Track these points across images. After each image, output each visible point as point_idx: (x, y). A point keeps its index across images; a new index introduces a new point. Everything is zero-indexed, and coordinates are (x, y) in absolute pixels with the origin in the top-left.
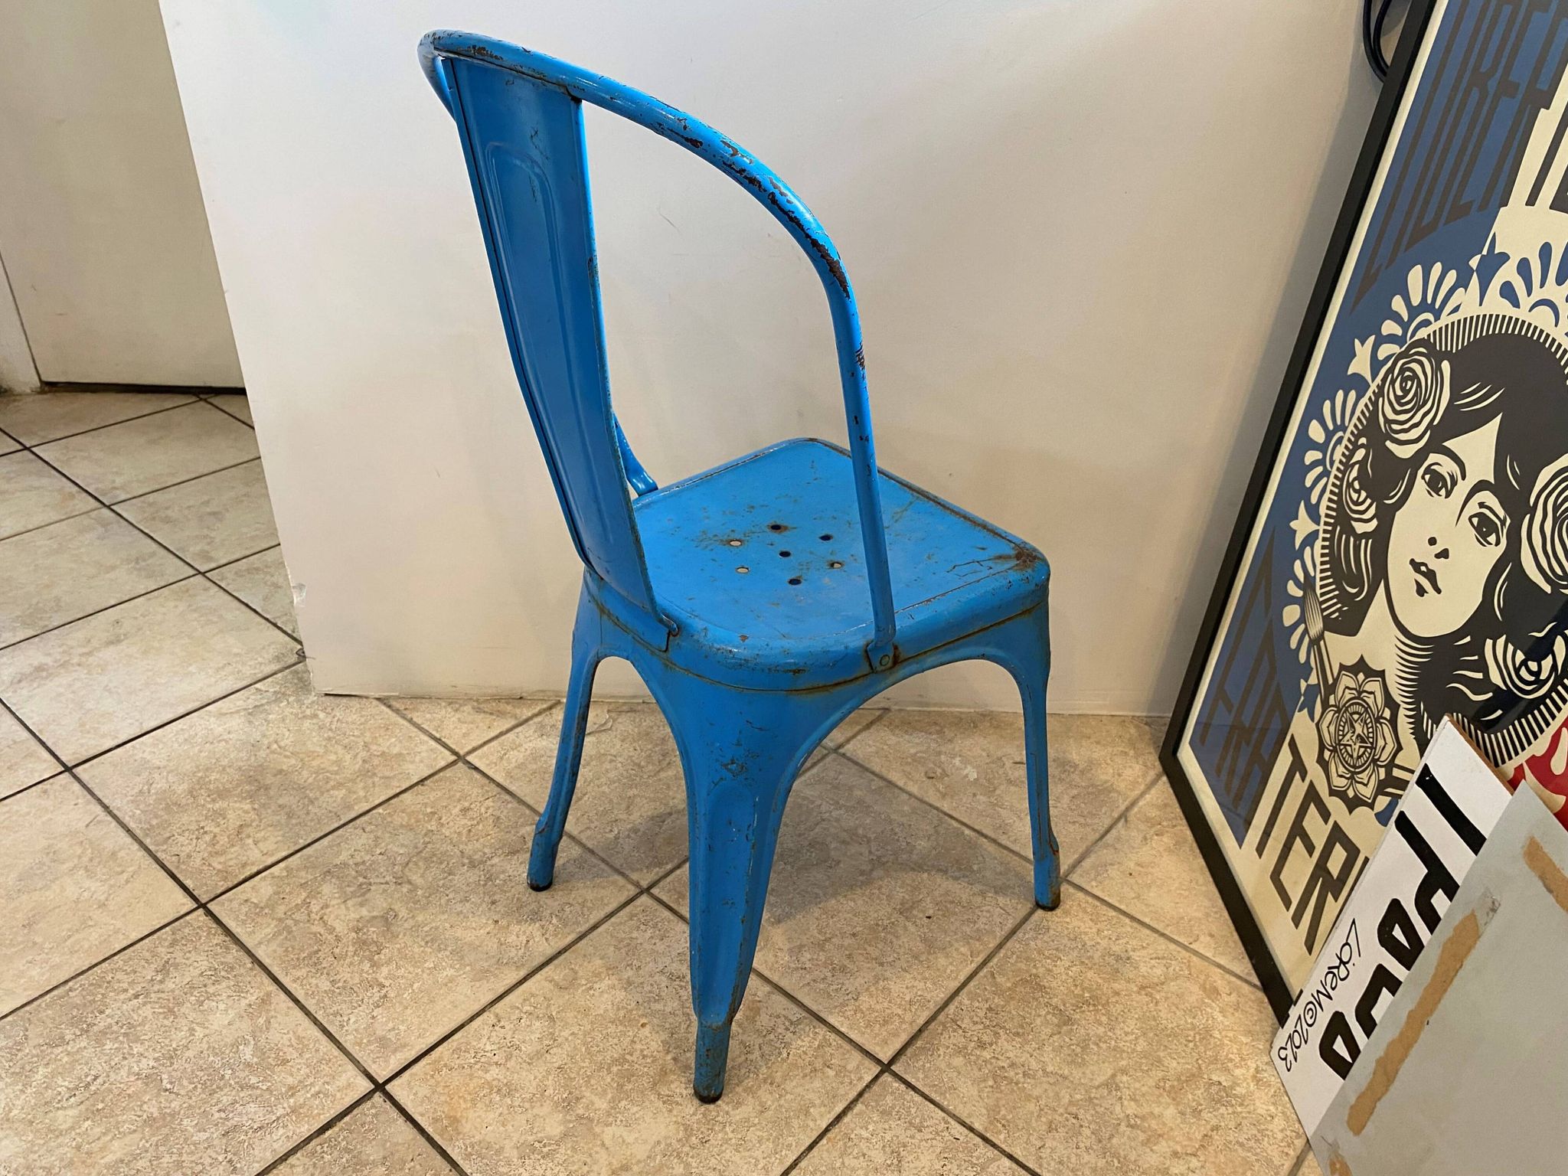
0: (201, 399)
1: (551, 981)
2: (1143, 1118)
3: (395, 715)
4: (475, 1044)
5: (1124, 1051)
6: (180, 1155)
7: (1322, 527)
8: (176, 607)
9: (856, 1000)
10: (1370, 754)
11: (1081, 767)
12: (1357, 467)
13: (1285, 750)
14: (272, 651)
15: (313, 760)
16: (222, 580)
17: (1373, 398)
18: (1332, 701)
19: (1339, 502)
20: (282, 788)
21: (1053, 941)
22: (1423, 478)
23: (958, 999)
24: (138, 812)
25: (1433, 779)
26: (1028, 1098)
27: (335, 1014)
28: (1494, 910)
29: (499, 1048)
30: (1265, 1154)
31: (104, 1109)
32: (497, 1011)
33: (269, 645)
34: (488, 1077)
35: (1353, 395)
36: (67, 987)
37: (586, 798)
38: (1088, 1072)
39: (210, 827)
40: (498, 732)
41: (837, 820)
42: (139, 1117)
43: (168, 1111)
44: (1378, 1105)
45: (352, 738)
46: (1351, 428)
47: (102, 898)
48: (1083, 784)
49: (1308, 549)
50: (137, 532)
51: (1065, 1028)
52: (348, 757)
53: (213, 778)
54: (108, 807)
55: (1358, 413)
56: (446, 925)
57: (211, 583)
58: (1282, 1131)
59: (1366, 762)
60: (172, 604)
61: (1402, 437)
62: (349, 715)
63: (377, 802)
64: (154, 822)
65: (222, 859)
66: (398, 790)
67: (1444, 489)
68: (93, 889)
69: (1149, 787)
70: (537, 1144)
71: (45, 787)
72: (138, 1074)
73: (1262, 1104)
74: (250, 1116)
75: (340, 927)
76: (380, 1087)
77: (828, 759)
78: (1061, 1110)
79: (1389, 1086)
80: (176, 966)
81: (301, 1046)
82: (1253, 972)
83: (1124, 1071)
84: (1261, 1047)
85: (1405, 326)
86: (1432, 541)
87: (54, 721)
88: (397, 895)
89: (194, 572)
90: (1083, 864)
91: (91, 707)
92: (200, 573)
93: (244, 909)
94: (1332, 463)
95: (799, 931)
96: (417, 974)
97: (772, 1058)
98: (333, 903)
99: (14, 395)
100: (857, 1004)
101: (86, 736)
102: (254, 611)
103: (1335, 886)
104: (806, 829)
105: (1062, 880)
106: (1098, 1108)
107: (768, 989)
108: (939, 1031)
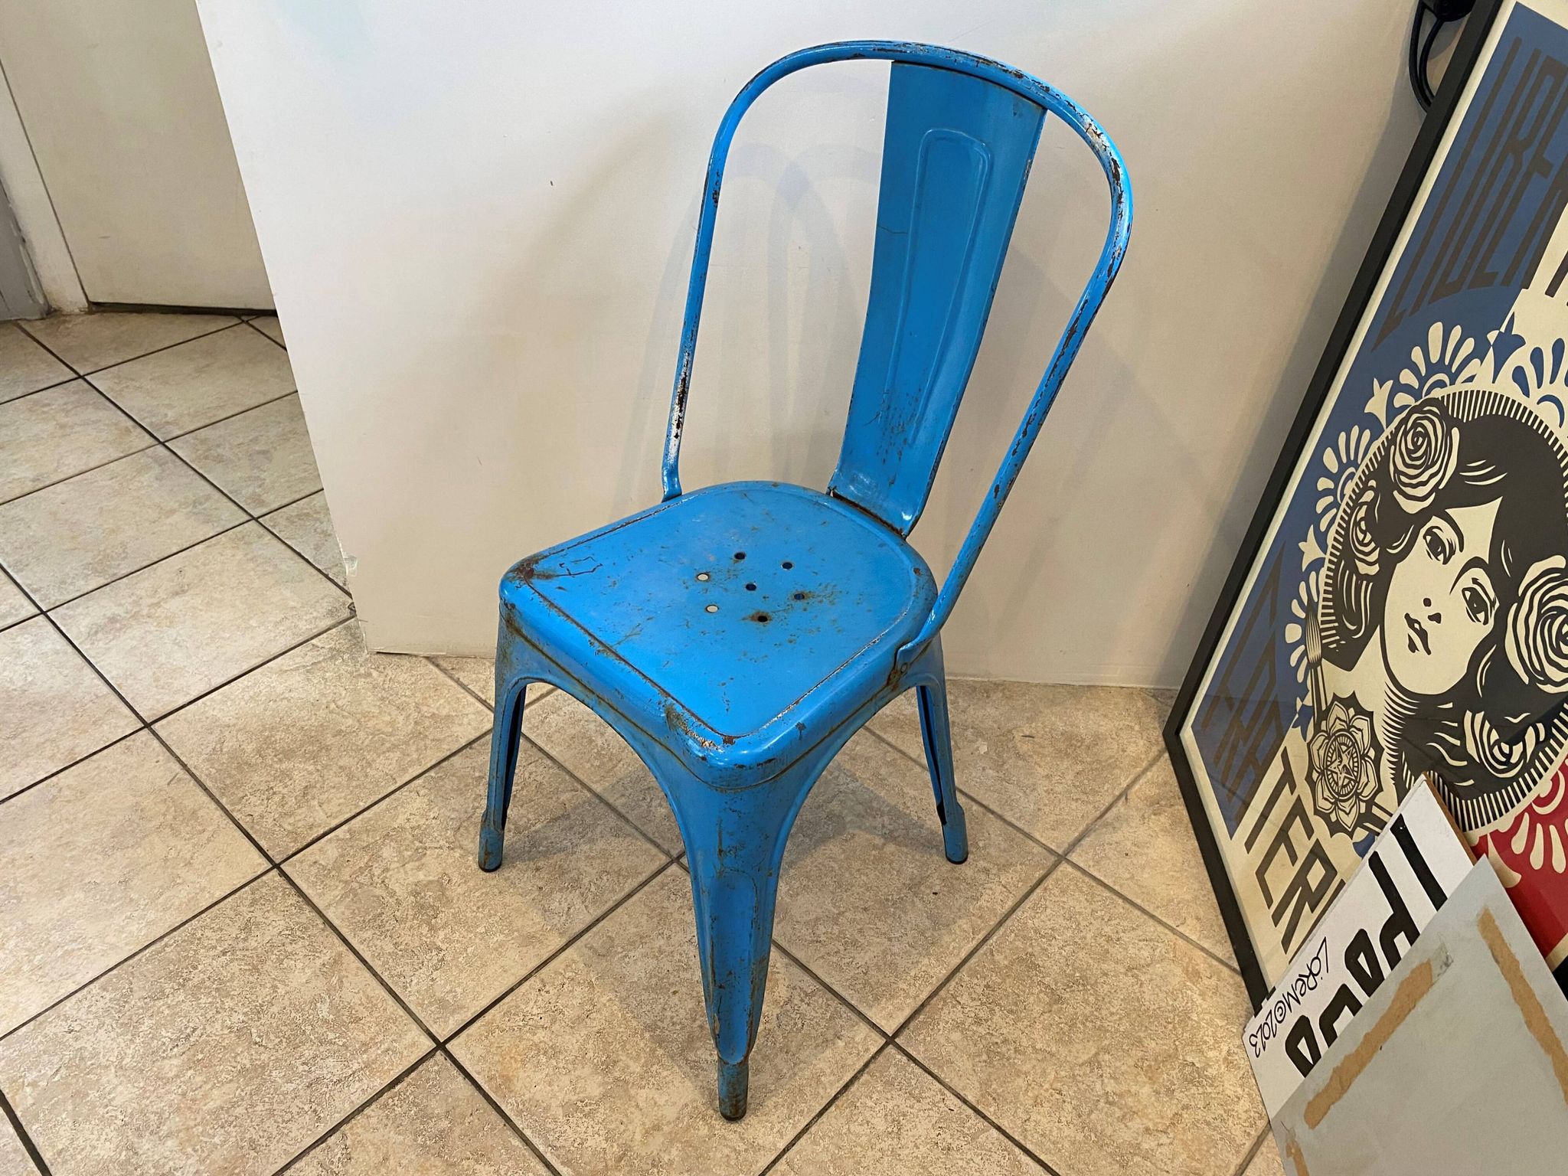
0: (243, 321)
1: (590, 948)
2: (1121, 1096)
3: (443, 675)
4: (523, 1007)
5: (1108, 1031)
6: (272, 1104)
7: (1328, 557)
8: (234, 556)
9: (865, 974)
10: (1354, 787)
11: (1087, 742)
12: (1365, 507)
13: (1277, 761)
14: (326, 605)
15: (369, 720)
16: (274, 526)
17: (1386, 444)
18: (1323, 727)
19: (1346, 537)
20: (342, 749)
21: (1049, 920)
22: (1425, 537)
23: (959, 975)
24: (213, 771)
25: (1406, 829)
27: (399, 976)
28: (1447, 965)
29: (545, 1012)
30: (1229, 1133)
31: (203, 1059)
32: (542, 976)
33: (322, 599)
34: (536, 1039)
36: (163, 943)
37: (620, 765)
38: (1074, 1050)
39: (279, 788)
40: (539, 694)
41: (853, 793)
42: (234, 1067)
43: (259, 1062)
44: (1332, 1106)
45: (404, 699)
46: (1363, 467)
47: (188, 856)
48: (1088, 759)
49: (1313, 574)
50: (194, 473)
51: (1055, 1006)
52: (401, 718)
53: (278, 737)
54: (186, 765)
55: (1370, 454)
57: (265, 530)
58: (1246, 1112)
59: (1349, 793)
60: (230, 552)
61: (1409, 490)
62: (401, 675)
63: (429, 765)
64: (228, 782)
65: (291, 820)
66: (448, 753)
67: (1442, 555)
68: (179, 847)
69: (1151, 765)
70: (579, 1104)
71: (128, 743)
72: (230, 1028)
73: (1231, 1085)
74: (329, 1070)
75: (400, 892)
76: (441, 1046)
78: (1047, 1086)
79: (1343, 1093)
80: (257, 924)
81: (370, 1005)
82: (1234, 956)
83: (1107, 1050)
84: (1235, 1031)
85: (1422, 381)
87: (131, 675)
88: (450, 861)
89: (249, 518)
90: (1082, 842)
91: (163, 661)
92: (253, 518)
93: (314, 870)
95: (815, 904)
96: (470, 938)
97: (788, 1028)
98: (393, 866)
99: (64, 315)
100: (866, 978)
101: (161, 691)
102: (307, 561)
103: (1312, 898)
104: (824, 801)
105: (1062, 858)
106: (1080, 1085)
107: (786, 960)
108: (940, 1006)
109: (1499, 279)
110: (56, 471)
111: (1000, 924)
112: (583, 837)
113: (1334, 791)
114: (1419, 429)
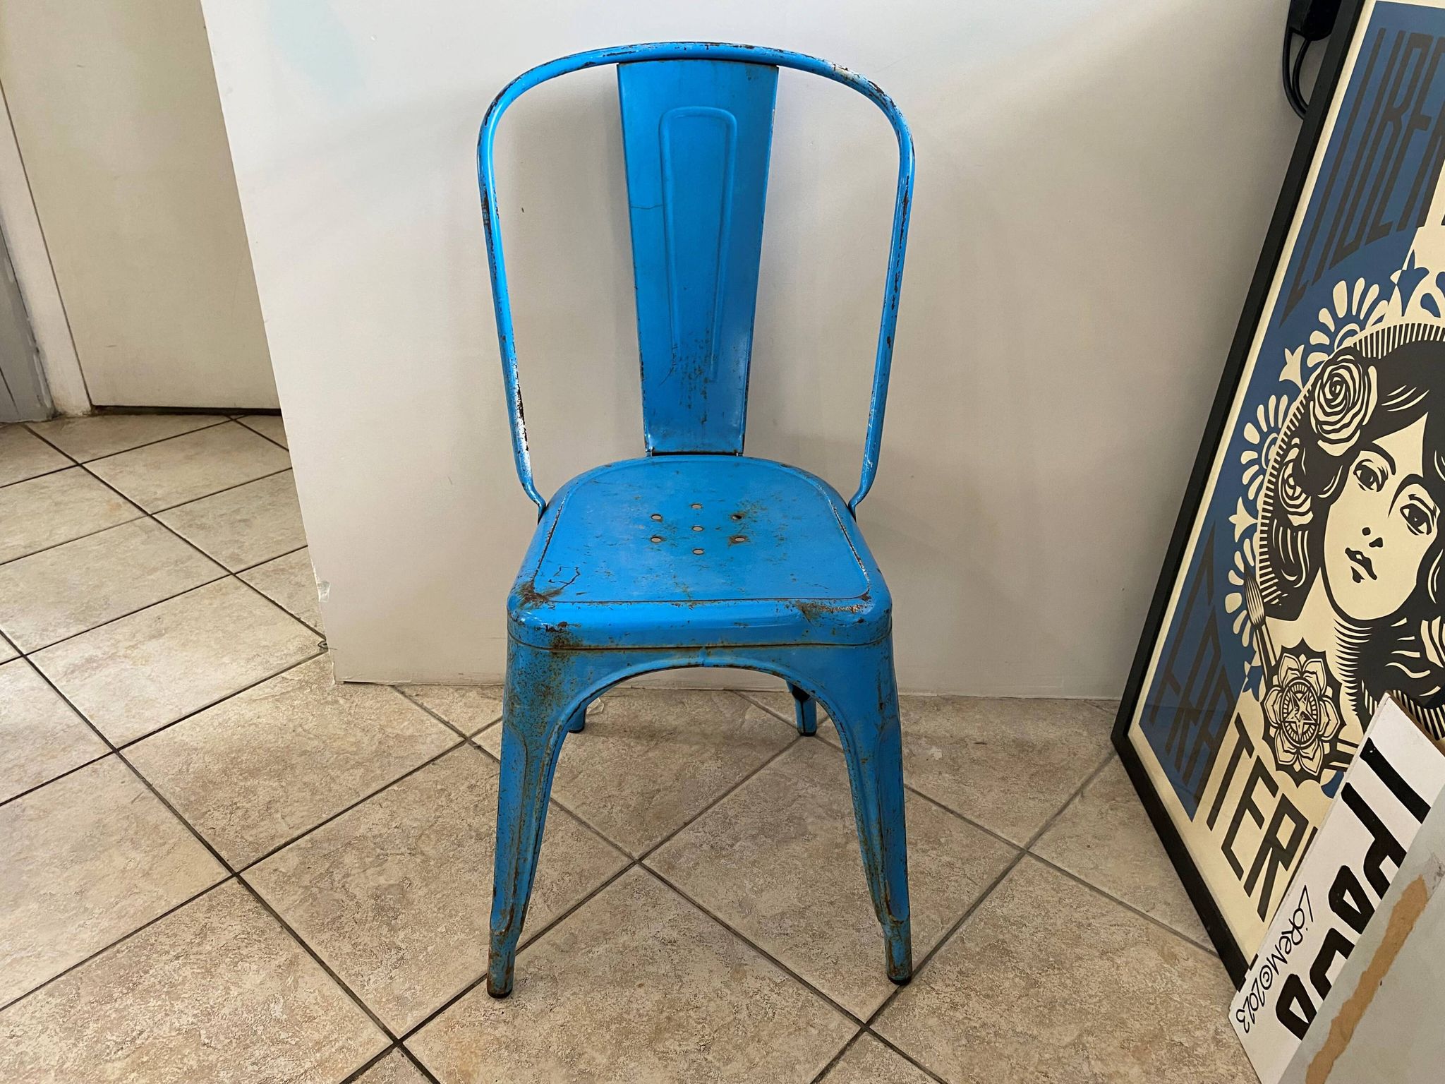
0: (232, 420)
1: (553, 945)
3: (407, 701)
4: (484, 1003)
5: (1089, 1013)
7: (1260, 521)
8: (211, 604)
9: (835, 964)
10: (1314, 731)
11: (1039, 748)
12: (1291, 465)
13: (1232, 727)
14: (296, 644)
15: (334, 741)
16: (251, 580)
18: (1275, 682)
19: (1276, 498)
20: (307, 767)
21: (1018, 909)
22: (1355, 473)
23: (930, 962)
24: (178, 789)
25: (1377, 752)
26: (1001, 1056)
27: (357, 975)
29: (507, 1007)
31: (148, 1061)
33: (294, 638)
34: (497, 1034)
35: (1285, 399)
36: (115, 949)
37: (581, 776)
38: (1055, 1032)
39: (243, 803)
41: (813, 797)
42: (180, 1069)
43: (206, 1064)
44: (1336, 1062)
45: (369, 722)
46: (1284, 429)
47: (147, 868)
48: (1041, 763)
50: (177, 538)
51: (1032, 990)
52: (366, 740)
53: (244, 758)
54: (151, 785)
55: (1290, 416)
56: (457, 892)
57: (242, 583)
59: (1310, 738)
60: (206, 602)
61: (1332, 436)
62: (367, 701)
63: (392, 780)
64: (193, 798)
65: (254, 832)
66: (411, 769)
67: (1375, 483)
68: (138, 860)
69: (1103, 765)
71: (95, 767)
72: (179, 1030)
73: (1222, 1064)
74: (280, 1069)
75: (360, 895)
76: (398, 1043)
78: (1031, 1069)
79: (1346, 1045)
80: (213, 930)
81: (326, 1004)
82: (1208, 938)
83: (1090, 1033)
84: (1219, 1010)
85: (1332, 336)
86: (1366, 531)
87: (103, 706)
88: (411, 865)
89: (227, 573)
90: (1043, 836)
91: (136, 694)
92: (232, 574)
93: (274, 878)
95: (780, 899)
96: (431, 938)
97: (759, 1018)
98: (353, 872)
99: (68, 418)
100: (836, 967)
101: (132, 720)
102: (281, 608)
103: (1284, 855)
104: (784, 805)
105: (1024, 852)
106: (1066, 1067)
107: (753, 953)
108: (914, 993)
109: (1395, 226)
110: (47, 539)
111: (968, 913)
113: (1295, 741)
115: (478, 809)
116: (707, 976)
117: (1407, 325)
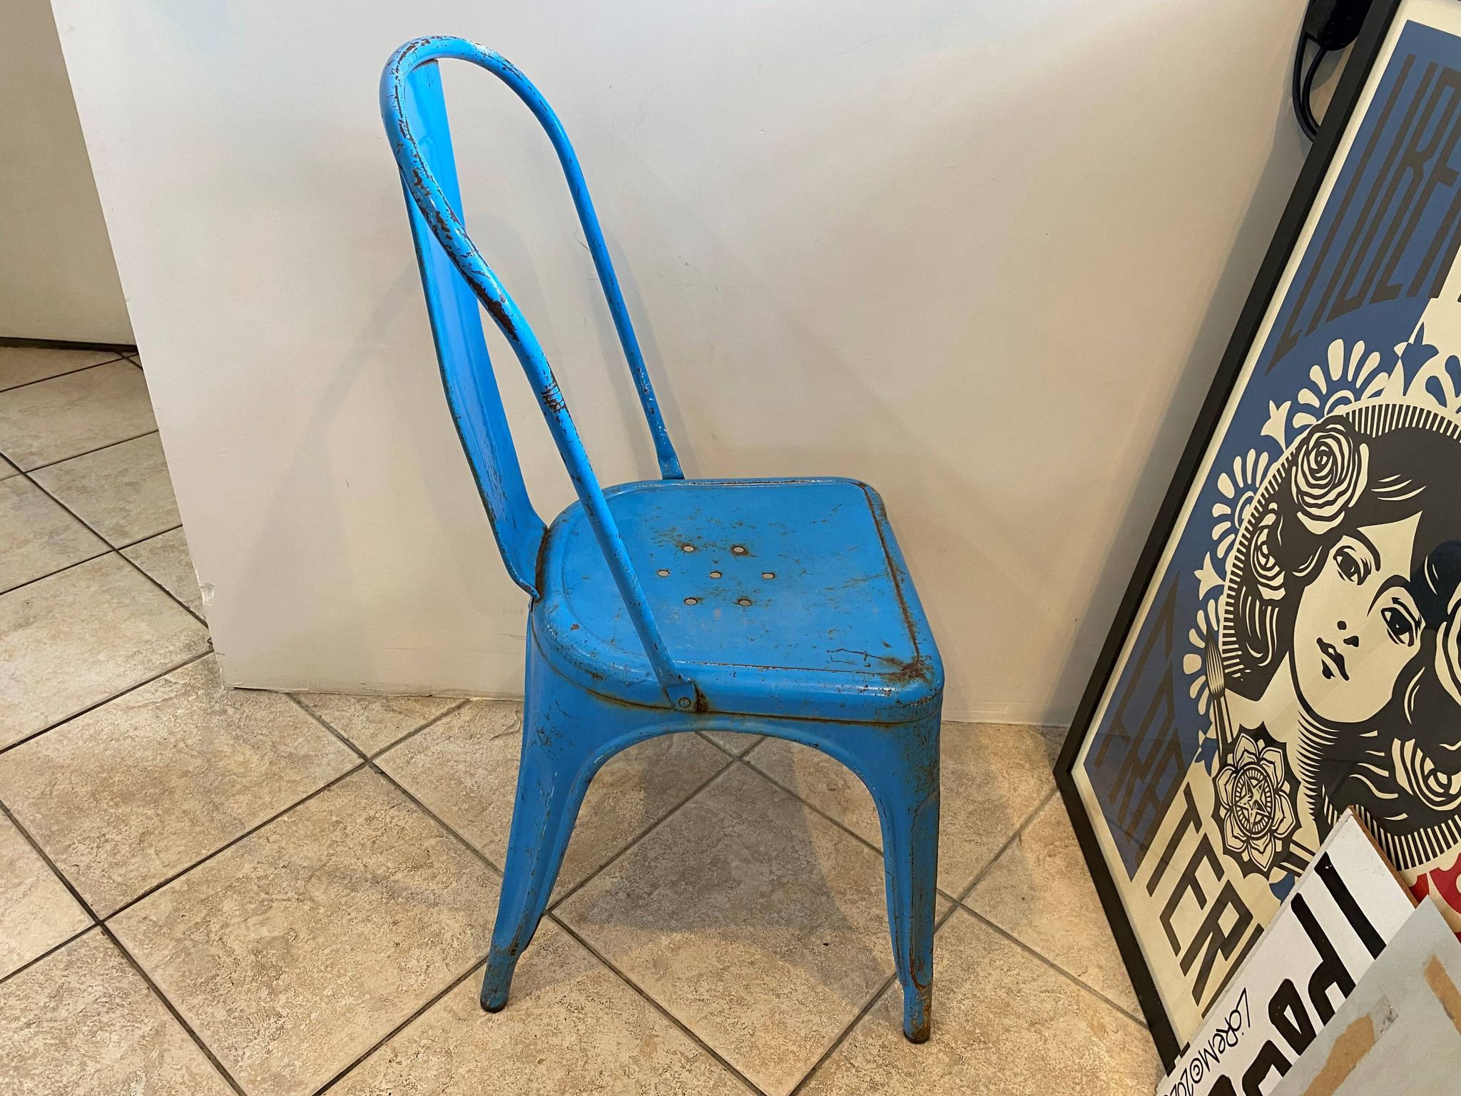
0: (124, 358)
1: (448, 1012)
3: (304, 712)
4: (371, 1081)
7: (1227, 584)
8: (88, 587)
9: (752, 1035)
10: (1267, 823)
11: (978, 780)
12: (1266, 531)
13: (1180, 795)
14: (183, 638)
15: (221, 760)
16: (136, 558)
20: (187, 792)
22: (1335, 558)
23: (852, 1034)
24: (39, 816)
25: (1332, 869)
27: (229, 1048)
28: (1390, 1020)
29: (395, 1087)
32: (395, 1044)
33: (180, 632)
35: (1265, 457)
39: (112, 835)
40: (405, 733)
41: (740, 836)
45: (260, 737)
46: (1262, 490)
48: (980, 799)
49: (1212, 602)
50: (53, 502)
51: (956, 1067)
52: (255, 758)
53: (116, 779)
54: (8, 810)
55: (1269, 477)
56: (347, 947)
57: (125, 561)
59: (1262, 830)
60: (83, 584)
61: (1314, 511)
62: (260, 712)
63: (282, 809)
64: (55, 828)
65: (122, 871)
66: (304, 796)
69: (1043, 803)
75: (239, 950)
77: (733, 768)
80: (70, 991)
81: (193, 1084)
82: (1139, 1007)
84: (1146, 1091)
85: (1323, 399)
86: (1342, 625)
88: (299, 914)
89: (110, 549)
90: (978, 886)
92: (114, 549)
93: (143, 927)
94: (1241, 521)
95: (698, 959)
96: (315, 1002)
98: (233, 921)
100: (753, 1040)
102: (168, 593)
103: (1226, 945)
104: (708, 845)
105: (956, 903)
107: (666, 1022)
108: (833, 1070)
109: (1404, 290)
112: (447, 887)
113: (1245, 828)
114: (1323, 448)
115: (376, 846)
116: (614, 1049)
117: (1408, 407)
